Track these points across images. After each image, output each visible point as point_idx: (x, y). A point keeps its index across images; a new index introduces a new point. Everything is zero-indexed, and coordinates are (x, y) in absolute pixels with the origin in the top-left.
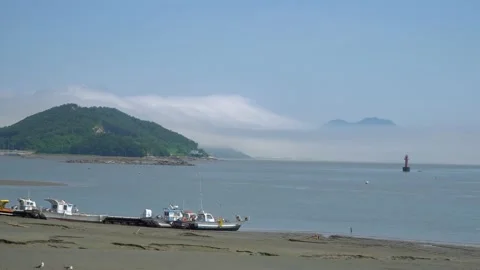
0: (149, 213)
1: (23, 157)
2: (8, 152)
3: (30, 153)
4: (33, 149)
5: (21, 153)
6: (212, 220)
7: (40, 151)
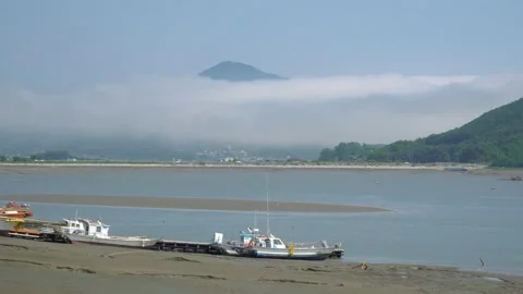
0: (219, 238)
1: (471, 172)
2: (450, 166)
3: (481, 167)
4: (487, 161)
5: (469, 167)
6: (283, 246)
7: (497, 164)
